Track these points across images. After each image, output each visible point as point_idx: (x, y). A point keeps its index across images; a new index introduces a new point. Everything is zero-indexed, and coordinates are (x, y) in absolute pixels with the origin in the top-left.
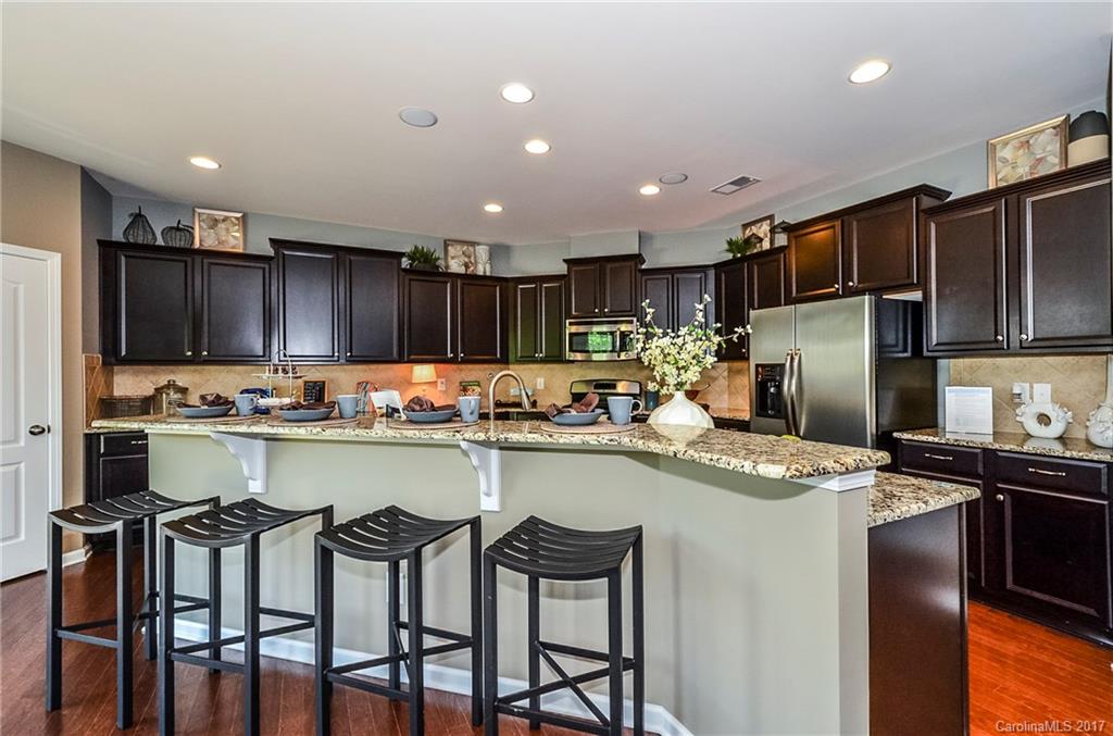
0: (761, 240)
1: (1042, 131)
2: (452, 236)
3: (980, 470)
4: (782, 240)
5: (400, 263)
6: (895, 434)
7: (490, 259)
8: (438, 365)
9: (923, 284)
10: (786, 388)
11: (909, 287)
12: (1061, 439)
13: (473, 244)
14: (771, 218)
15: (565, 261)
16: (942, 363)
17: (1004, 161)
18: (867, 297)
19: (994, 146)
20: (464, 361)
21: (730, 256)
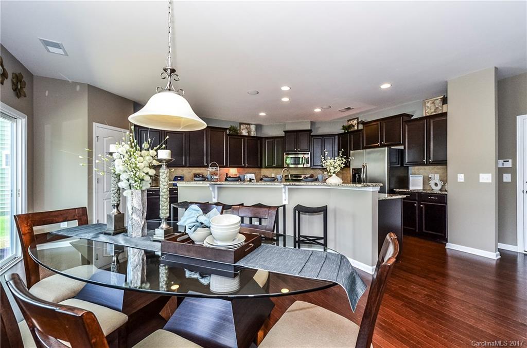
0: (354, 126)
1: (438, 99)
2: (242, 122)
3: (417, 199)
4: (361, 127)
5: (226, 132)
6: (394, 190)
7: (256, 130)
8: (239, 169)
9: (404, 144)
10: (362, 176)
11: (400, 144)
12: (440, 190)
13: (249, 124)
14: (357, 118)
15: (284, 131)
16: (410, 168)
17: (428, 107)
18: (386, 148)
19: (425, 103)
20: (248, 167)
21: (343, 131)
